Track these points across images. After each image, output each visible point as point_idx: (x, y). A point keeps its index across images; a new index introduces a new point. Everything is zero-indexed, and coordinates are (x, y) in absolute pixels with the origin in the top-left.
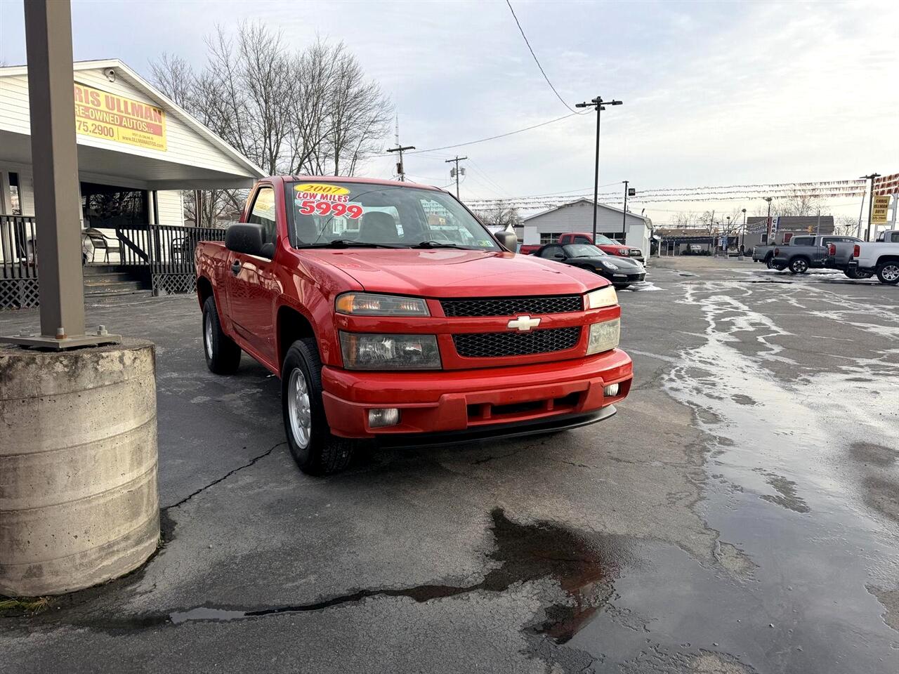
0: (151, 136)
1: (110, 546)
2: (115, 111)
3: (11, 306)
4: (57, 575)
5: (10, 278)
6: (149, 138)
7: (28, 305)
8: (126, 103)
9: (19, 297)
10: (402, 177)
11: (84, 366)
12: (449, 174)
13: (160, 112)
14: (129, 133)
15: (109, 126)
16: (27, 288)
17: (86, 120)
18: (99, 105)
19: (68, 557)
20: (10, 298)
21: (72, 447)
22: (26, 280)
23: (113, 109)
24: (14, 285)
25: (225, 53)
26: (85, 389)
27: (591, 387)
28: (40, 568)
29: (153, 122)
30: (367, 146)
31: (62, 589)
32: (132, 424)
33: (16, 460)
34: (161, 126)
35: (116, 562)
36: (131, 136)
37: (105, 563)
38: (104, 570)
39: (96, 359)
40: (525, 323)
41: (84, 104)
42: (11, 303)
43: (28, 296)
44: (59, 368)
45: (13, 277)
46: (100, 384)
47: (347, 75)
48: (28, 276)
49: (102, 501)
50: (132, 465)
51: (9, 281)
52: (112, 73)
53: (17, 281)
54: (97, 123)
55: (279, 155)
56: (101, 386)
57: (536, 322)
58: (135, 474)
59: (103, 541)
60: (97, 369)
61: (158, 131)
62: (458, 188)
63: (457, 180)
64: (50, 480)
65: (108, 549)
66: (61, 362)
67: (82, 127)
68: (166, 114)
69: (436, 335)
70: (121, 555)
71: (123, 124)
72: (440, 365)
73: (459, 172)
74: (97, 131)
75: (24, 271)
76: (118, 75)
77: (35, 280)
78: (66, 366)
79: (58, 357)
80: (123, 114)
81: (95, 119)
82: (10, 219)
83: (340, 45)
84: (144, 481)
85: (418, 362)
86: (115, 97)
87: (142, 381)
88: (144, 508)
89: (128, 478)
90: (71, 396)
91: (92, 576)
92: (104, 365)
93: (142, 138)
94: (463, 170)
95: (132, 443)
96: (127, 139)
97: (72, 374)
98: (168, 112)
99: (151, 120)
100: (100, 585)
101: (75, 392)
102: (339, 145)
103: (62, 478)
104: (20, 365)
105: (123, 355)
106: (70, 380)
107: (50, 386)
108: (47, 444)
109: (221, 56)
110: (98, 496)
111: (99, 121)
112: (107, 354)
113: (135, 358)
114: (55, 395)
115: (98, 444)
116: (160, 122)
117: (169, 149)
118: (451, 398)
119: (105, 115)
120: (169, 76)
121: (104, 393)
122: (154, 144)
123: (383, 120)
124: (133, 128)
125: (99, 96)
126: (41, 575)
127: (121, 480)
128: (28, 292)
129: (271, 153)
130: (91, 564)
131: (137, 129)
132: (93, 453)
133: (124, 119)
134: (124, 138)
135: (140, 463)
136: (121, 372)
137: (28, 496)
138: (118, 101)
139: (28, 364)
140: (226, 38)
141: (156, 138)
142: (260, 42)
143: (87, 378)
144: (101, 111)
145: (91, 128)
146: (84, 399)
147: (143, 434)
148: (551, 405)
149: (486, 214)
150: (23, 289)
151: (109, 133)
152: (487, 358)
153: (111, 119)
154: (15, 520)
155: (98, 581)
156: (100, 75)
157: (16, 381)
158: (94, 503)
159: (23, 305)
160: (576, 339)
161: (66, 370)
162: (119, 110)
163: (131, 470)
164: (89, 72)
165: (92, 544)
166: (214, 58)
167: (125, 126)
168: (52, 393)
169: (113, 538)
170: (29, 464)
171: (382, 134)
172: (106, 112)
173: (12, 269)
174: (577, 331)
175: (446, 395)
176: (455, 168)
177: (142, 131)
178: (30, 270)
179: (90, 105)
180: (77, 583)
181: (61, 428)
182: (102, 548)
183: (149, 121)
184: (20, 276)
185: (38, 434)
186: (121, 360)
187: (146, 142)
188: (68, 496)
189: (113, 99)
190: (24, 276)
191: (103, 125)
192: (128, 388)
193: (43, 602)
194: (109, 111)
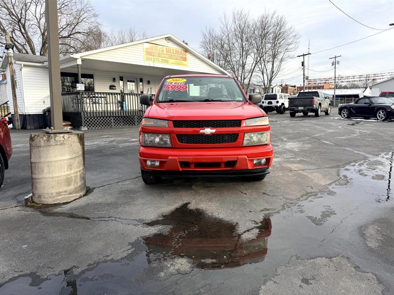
0: (182, 61)
1: (60, 193)
2: (169, 53)
3: (132, 124)
4: (45, 199)
5: (132, 115)
6: (181, 62)
7: (138, 124)
8: (173, 50)
9: (135, 122)
10: (304, 68)
11: (52, 138)
12: (331, 64)
13: (186, 52)
14: (174, 61)
15: (167, 59)
16: (137, 118)
17: (159, 58)
18: (163, 52)
19: (48, 194)
20: (132, 122)
21: (48, 162)
22: (137, 116)
23: (168, 53)
24: (133, 117)
25: (226, 23)
26: (52, 145)
27: (238, 159)
28: (41, 195)
29: (183, 56)
30: (287, 55)
31: (46, 203)
32: (68, 157)
33: (35, 164)
34: (186, 57)
35: (62, 198)
36: (174, 62)
37: (58, 198)
38: (58, 199)
39: (55, 136)
40: (208, 131)
41: (158, 52)
42: (132, 123)
43: (138, 121)
44: (45, 138)
45: (133, 115)
46: (56, 144)
47: (280, 24)
48: (138, 114)
49: (57, 179)
50: (68, 169)
51: (132, 116)
52: (168, 39)
53: (135, 116)
54: (163, 58)
55: (246, 63)
56: (57, 145)
57: (214, 131)
58: (69, 173)
59: (58, 191)
60: (55, 139)
61: (185, 59)
62: (335, 71)
63: (335, 67)
64: (43, 171)
65: (59, 194)
66: (45, 137)
67: (157, 60)
68: (188, 52)
69: (170, 134)
70: (63, 196)
71: (172, 58)
72: (171, 146)
73: (336, 63)
74: (162, 61)
75: (139, 112)
76: (171, 39)
77: (140, 116)
78: (46, 138)
79: (45, 135)
80: (172, 54)
81: (162, 57)
82: (135, 95)
83: (275, 12)
84: (73, 175)
85: (163, 144)
86: (169, 48)
87: (72, 144)
88: (73, 184)
89: (66, 173)
90: (48, 147)
91: (54, 201)
92: (57, 138)
93: (179, 63)
94: (338, 62)
95: (67, 163)
96: (173, 63)
97: (48, 140)
98: (189, 51)
99: (182, 55)
100: (56, 204)
101: (49, 146)
102: (274, 56)
103: (46, 170)
104: (36, 137)
105: (64, 136)
106: (47, 142)
107: (42, 143)
108: (42, 160)
109: (225, 25)
110: (55, 177)
111: (163, 57)
112: (59, 135)
113: (69, 137)
114: (44, 146)
115: (56, 161)
116: (186, 56)
117: (189, 66)
118: (171, 158)
119: (165, 55)
120: (208, 36)
121: (58, 147)
122: (183, 64)
123: (296, 42)
124: (175, 59)
125: (163, 48)
126: (41, 198)
127: (63, 174)
128: (138, 120)
129: (243, 63)
130: (54, 197)
131: (177, 59)
132: (54, 164)
133: (172, 56)
134: (172, 63)
135: (71, 169)
136: (63, 141)
137: (38, 174)
138: (170, 49)
139: (38, 137)
140: (227, 17)
141: (184, 62)
142: (241, 16)
143: (52, 142)
144: (164, 54)
145: (160, 61)
146: (52, 148)
147: (73, 161)
148: (223, 165)
149: (358, 82)
150: (136, 119)
151: (167, 62)
152: (191, 144)
153: (168, 56)
154: (36, 181)
155: (56, 202)
156: (164, 40)
157: (35, 141)
158: (54, 179)
159: (136, 124)
160: (236, 139)
161: (47, 139)
162: (171, 53)
163: (67, 171)
164: (160, 40)
165: (54, 191)
166: (222, 26)
167: (172, 59)
168: (43, 145)
169: (61, 191)
170: (38, 165)
171: (294, 49)
172: (166, 54)
173: (133, 112)
174: (236, 135)
175: (170, 157)
176: (334, 61)
177: (179, 60)
178: (141, 112)
179: (161, 52)
180: (50, 202)
181: (45, 156)
182: (57, 193)
183: (181, 56)
184: (135, 114)
185: (40, 157)
186: (63, 137)
187: (180, 64)
188: (47, 176)
189: (168, 49)
190: (137, 114)
191: (165, 59)
192: (66, 146)
193: (40, 205)
194: (167, 53)
